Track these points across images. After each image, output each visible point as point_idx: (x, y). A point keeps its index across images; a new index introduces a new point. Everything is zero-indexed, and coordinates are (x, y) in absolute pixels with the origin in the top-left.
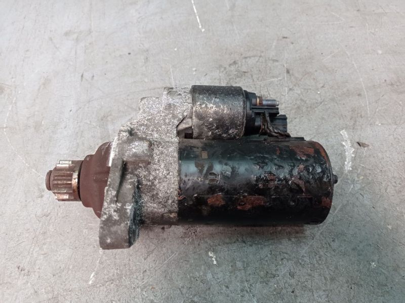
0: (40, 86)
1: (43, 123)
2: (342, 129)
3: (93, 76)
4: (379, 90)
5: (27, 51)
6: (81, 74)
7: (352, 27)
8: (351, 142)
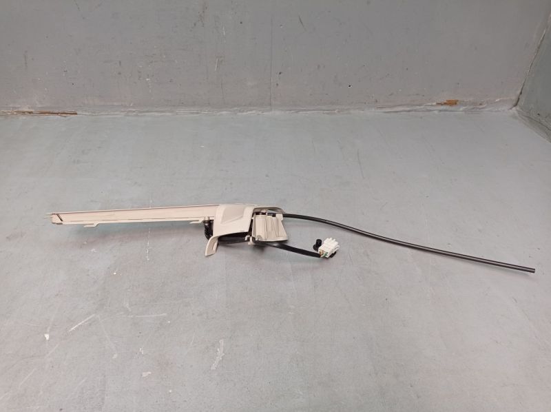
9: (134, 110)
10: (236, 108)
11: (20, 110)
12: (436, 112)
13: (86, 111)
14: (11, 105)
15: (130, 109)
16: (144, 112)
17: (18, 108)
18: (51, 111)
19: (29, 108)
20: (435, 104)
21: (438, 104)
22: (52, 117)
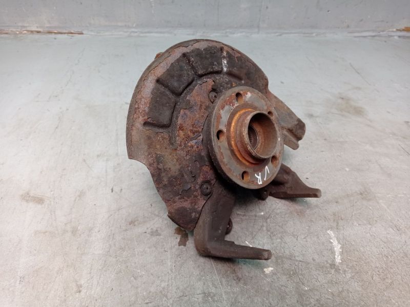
0: (76, 198)
1: (79, 228)
2: (329, 230)
3: (121, 190)
4: (352, 198)
5: (64, 169)
6: (111, 188)
7: (322, 151)
8: (337, 240)
9: (136, 30)
10: (228, 30)
11: (28, 29)
12: (396, 37)
13: (92, 31)
14: (20, 24)
15: (133, 30)
16: (146, 33)
17: (27, 27)
18: (60, 31)
19: (37, 27)
20: (395, 30)
21: (397, 30)
22: (59, 36)
